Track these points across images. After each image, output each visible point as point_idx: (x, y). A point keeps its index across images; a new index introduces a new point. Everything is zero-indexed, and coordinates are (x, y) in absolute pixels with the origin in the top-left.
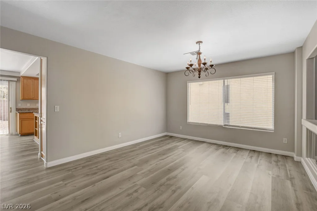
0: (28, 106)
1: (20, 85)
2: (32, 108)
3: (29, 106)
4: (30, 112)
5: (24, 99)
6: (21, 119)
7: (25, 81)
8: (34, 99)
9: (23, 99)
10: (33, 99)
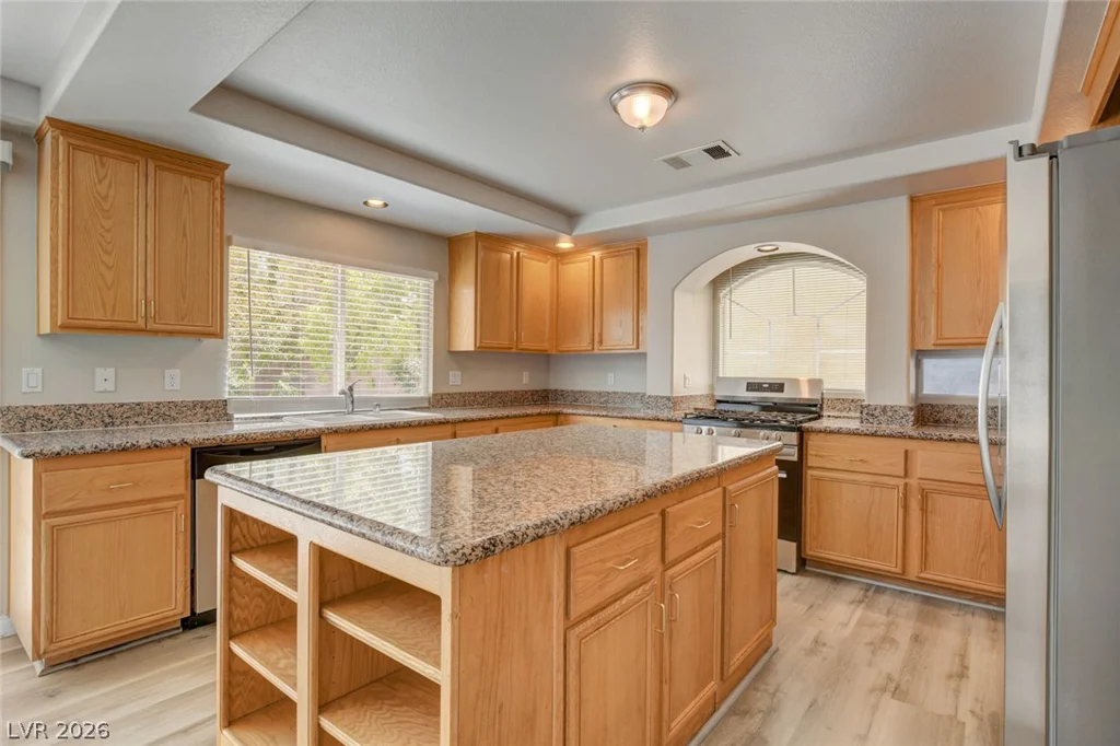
0: (100, 386)
2: (130, 407)
3: (110, 386)
4: (136, 449)
5: (74, 327)
7: (86, 164)
8: (156, 332)
9: (62, 327)
10: (152, 325)
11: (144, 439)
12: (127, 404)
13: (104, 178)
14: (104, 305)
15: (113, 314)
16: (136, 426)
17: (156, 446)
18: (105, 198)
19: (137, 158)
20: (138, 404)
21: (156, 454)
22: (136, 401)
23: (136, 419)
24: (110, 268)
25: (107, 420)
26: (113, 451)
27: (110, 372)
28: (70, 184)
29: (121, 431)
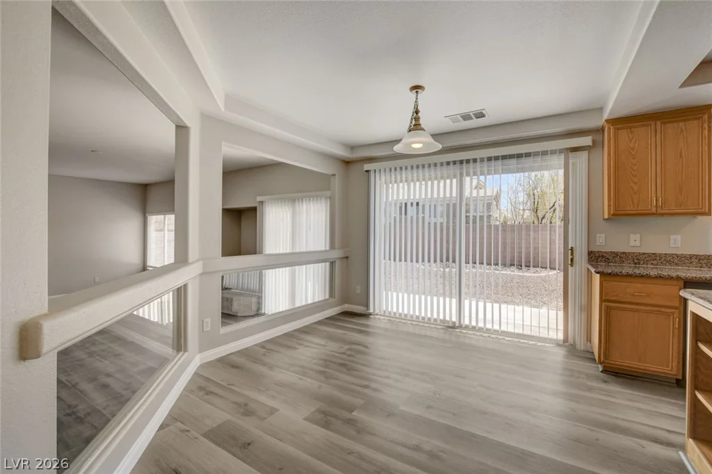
0: (632, 243)
1: (603, 160)
2: (649, 255)
3: (638, 244)
4: (648, 277)
5: (619, 215)
6: (605, 301)
7: (624, 134)
8: (662, 215)
9: (613, 215)
10: (660, 211)
11: (653, 273)
12: (647, 254)
13: (633, 138)
14: (633, 203)
15: (638, 207)
16: (652, 266)
17: (660, 277)
18: (633, 149)
19: (649, 123)
20: (654, 254)
21: (661, 281)
22: (653, 252)
23: (652, 262)
24: (636, 184)
25: (636, 261)
26: (636, 276)
27: (638, 236)
28: (616, 147)
29: (644, 268)
